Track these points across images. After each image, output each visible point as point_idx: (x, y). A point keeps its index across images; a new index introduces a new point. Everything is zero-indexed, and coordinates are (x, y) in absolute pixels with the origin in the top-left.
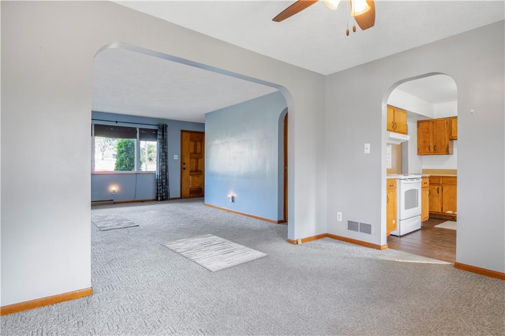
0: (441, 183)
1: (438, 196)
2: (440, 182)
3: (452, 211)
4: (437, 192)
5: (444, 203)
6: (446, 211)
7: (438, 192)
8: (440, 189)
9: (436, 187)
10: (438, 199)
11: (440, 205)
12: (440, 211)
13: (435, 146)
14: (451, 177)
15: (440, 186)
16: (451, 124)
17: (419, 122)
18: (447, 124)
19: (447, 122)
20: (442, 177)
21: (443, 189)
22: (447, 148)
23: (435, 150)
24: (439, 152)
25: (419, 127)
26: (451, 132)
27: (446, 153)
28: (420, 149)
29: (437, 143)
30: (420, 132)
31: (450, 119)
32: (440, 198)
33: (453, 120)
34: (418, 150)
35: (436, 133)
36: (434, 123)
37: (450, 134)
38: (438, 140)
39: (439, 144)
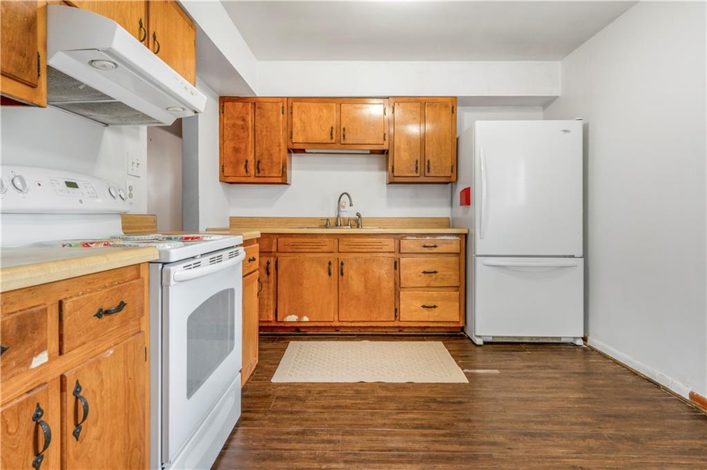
0: (274, 249)
1: (268, 282)
2: (272, 246)
3: (297, 315)
4: (265, 272)
5: (280, 299)
6: (285, 316)
7: (268, 274)
8: (272, 266)
9: (264, 261)
10: (268, 288)
11: (272, 303)
12: (271, 318)
13: (259, 162)
14: (294, 236)
15: (272, 258)
16: (292, 113)
17: (223, 100)
18: (283, 113)
19: (283, 107)
20: (277, 236)
21: (279, 263)
22: (283, 169)
23: (259, 172)
24: (267, 175)
25: (223, 112)
26: (291, 132)
27: (280, 181)
28: (225, 168)
29: (262, 155)
30: (227, 124)
31: (290, 101)
32: (272, 285)
33: (296, 105)
34: (222, 170)
35: (261, 131)
36: (257, 107)
37: (289, 136)
38: (264, 148)
39: (267, 157)
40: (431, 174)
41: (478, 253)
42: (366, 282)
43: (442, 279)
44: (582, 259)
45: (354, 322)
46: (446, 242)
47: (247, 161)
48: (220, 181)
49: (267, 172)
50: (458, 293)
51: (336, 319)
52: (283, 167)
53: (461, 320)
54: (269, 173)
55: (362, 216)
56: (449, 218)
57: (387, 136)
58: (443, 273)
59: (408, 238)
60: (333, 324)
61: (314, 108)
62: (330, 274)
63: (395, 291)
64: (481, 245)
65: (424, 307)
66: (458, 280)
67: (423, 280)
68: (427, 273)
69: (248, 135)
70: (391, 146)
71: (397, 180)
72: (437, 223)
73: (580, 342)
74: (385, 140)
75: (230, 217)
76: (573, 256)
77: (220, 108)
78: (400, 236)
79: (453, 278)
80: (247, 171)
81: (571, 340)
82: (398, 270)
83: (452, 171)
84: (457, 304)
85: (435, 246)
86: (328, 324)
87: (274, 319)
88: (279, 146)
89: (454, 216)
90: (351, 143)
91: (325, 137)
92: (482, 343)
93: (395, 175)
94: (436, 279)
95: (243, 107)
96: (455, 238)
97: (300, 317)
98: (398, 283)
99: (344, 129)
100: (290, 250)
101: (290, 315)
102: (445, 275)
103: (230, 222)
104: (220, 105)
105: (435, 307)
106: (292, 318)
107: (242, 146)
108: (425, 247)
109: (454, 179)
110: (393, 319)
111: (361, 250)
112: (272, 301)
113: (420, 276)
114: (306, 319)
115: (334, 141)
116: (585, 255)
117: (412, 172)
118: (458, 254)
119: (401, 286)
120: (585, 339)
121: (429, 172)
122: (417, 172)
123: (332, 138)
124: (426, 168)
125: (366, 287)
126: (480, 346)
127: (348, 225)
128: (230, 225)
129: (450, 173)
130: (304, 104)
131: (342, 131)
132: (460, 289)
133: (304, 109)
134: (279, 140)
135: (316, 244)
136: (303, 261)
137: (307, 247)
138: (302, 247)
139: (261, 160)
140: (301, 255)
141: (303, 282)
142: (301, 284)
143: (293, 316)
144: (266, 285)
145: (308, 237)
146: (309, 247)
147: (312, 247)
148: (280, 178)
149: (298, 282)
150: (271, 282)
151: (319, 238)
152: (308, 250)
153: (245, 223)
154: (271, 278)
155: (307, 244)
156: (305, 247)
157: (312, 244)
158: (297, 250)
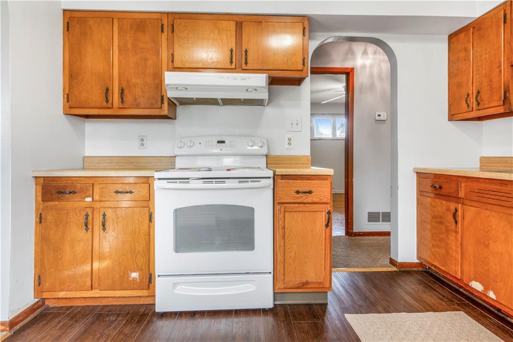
0: (461, 194)
1: (456, 232)
2: (458, 190)
3: (483, 285)
4: (453, 220)
5: (465, 254)
6: (470, 280)
7: (456, 222)
8: (460, 214)
10: (457, 238)
13: (479, 92)
14: (481, 180)
15: (460, 205)
19: (505, 15)
20: (465, 180)
22: (505, 96)
23: (479, 104)
28: (451, 107)
32: (459, 236)
35: (481, 56)
38: (483, 75)
39: (486, 84)
47: (468, 95)
48: (449, 120)
49: (486, 102)
54: (488, 103)
69: (470, 65)
75: (481, 157)
80: (468, 106)
88: (500, 66)
95: (465, 36)
97: (486, 289)
100: (476, 199)
101: (476, 282)
106: (477, 286)
107: (465, 79)
114: (492, 295)
128: (481, 166)
134: (500, 58)
135: (504, 195)
136: (489, 216)
137: (494, 197)
138: (488, 196)
139: (481, 90)
140: (489, 207)
141: (489, 243)
142: (487, 246)
143: (478, 283)
144: (455, 234)
145: (496, 185)
146: (497, 197)
147: (499, 198)
148: (502, 107)
149: (484, 243)
150: (458, 232)
151: (510, 186)
152: (494, 202)
153: (494, 164)
154: (458, 228)
155: (493, 193)
156: (492, 197)
157: (500, 194)
158: (483, 200)
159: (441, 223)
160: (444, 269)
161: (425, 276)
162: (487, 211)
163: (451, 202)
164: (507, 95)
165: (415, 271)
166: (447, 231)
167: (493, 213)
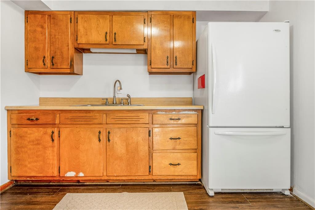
0: (57, 122)
1: (53, 147)
2: (55, 120)
3: (75, 172)
4: (50, 139)
5: (62, 159)
6: (66, 173)
7: (53, 140)
8: (56, 134)
9: (49, 131)
10: (53, 151)
11: (56, 162)
12: (56, 174)
13: (53, 57)
14: (72, 112)
15: (56, 128)
16: (77, 22)
17: (28, 14)
18: (71, 22)
19: (71, 18)
20: (60, 112)
21: (60, 133)
22: (71, 63)
23: (53, 65)
24: (59, 67)
25: (27, 22)
26: (77, 36)
27: (69, 72)
28: (29, 62)
29: (55, 52)
30: (30, 31)
31: (76, 14)
32: (56, 149)
33: (80, 17)
34: (27, 64)
35: (55, 35)
36: (52, 17)
37: (76, 40)
38: (57, 48)
39: (59, 54)
40: (177, 67)
41: (211, 125)
42: (127, 146)
43: (184, 144)
44: (290, 129)
45: (118, 176)
46: (188, 116)
47: (44, 57)
48: (25, 72)
49: (59, 65)
50: (196, 154)
51: (105, 174)
52: (71, 61)
53: (199, 173)
54: (60, 66)
55: (131, 97)
56: (192, 98)
57: (146, 39)
58: (185, 139)
59: (159, 113)
60: (103, 178)
61: (94, 19)
62: (100, 140)
63: (149, 152)
64: (212, 119)
65: (171, 164)
66: (196, 144)
67: (170, 144)
68: (173, 139)
69: (45, 38)
70: (149, 46)
71: (154, 70)
72: (183, 101)
73: (287, 193)
74: (144, 41)
75: (40, 98)
76: (283, 127)
77: (25, 18)
78: (153, 112)
79: (193, 143)
80: (44, 64)
81: (281, 191)
82: (151, 137)
83: (193, 65)
84: (195, 162)
85: (179, 119)
86: (99, 178)
87: (58, 174)
88: (68, 46)
89: (195, 97)
90: (120, 44)
91: (101, 39)
92: (213, 195)
93: (152, 67)
94: (180, 143)
95: (42, 17)
96: (194, 112)
97: (77, 173)
98: (151, 147)
99: (115, 34)
100: (69, 123)
101: (70, 171)
102: (186, 141)
103: (40, 101)
104: (25, 17)
105: (179, 164)
106: (71, 174)
107: (41, 46)
108: (171, 119)
109: (194, 70)
110: (148, 174)
111: (123, 122)
112: (56, 161)
113: (168, 141)
114: (81, 174)
115: (108, 42)
116: (291, 126)
117: (164, 65)
118: (196, 125)
119: (153, 149)
120: (291, 190)
121: (176, 64)
122: (167, 65)
123: (106, 40)
124: (174, 62)
125: (127, 150)
126: (212, 197)
127: (121, 103)
128: (40, 103)
129: (191, 65)
130: (86, 15)
131: (114, 35)
132: (197, 150)
133: (86, 19)
134: (68, 41)
135: (89, 118)
136: (79, 131)
137: (82, 120)
138: (79, 120)
139: (55, 56)
140: (78, 126)
141: (80, 146)
142: (78, 148)
143: (72, 172)
144: (52, 149)
145: (83, 113)
146: (84, 120)
147: (86, 120)
148: (69, 69)
149: (76, 147)
150: (55, 146)
151: (92, 113)
152: (83, 123)
153: (50, 102)
154: (55, 144)
155: (82, 118)
156: (81, 120)
157: (86, 118)
158: (75, 123)
159: (38, 144)
160: (42, 175)
161: (20, 188)
162: (78, 129)
163: (48, 128)
164: (72, 63)
165: (8, 189)
166: (45, 148)
167: (82, 129)
